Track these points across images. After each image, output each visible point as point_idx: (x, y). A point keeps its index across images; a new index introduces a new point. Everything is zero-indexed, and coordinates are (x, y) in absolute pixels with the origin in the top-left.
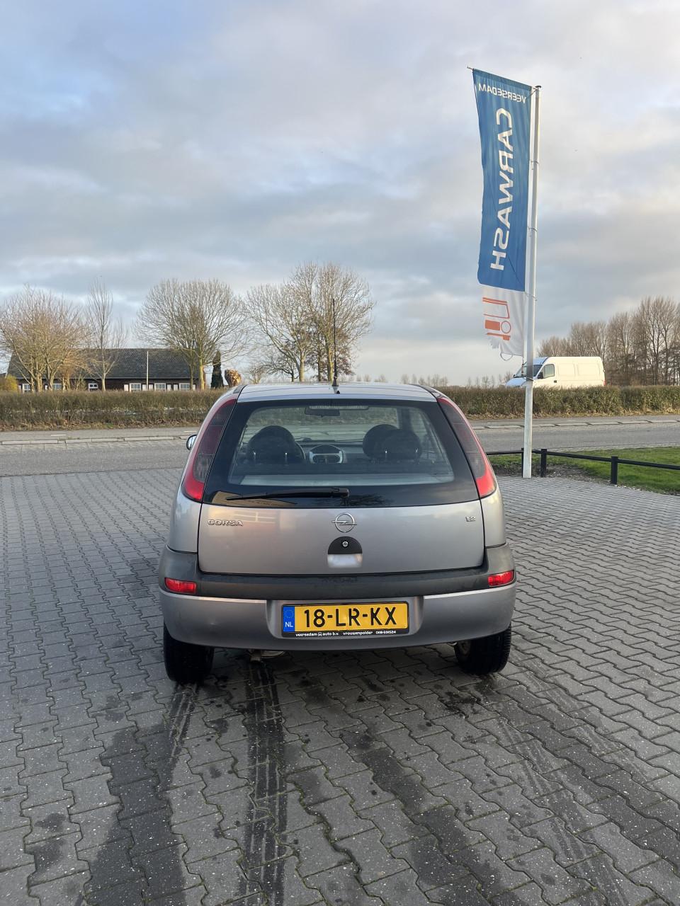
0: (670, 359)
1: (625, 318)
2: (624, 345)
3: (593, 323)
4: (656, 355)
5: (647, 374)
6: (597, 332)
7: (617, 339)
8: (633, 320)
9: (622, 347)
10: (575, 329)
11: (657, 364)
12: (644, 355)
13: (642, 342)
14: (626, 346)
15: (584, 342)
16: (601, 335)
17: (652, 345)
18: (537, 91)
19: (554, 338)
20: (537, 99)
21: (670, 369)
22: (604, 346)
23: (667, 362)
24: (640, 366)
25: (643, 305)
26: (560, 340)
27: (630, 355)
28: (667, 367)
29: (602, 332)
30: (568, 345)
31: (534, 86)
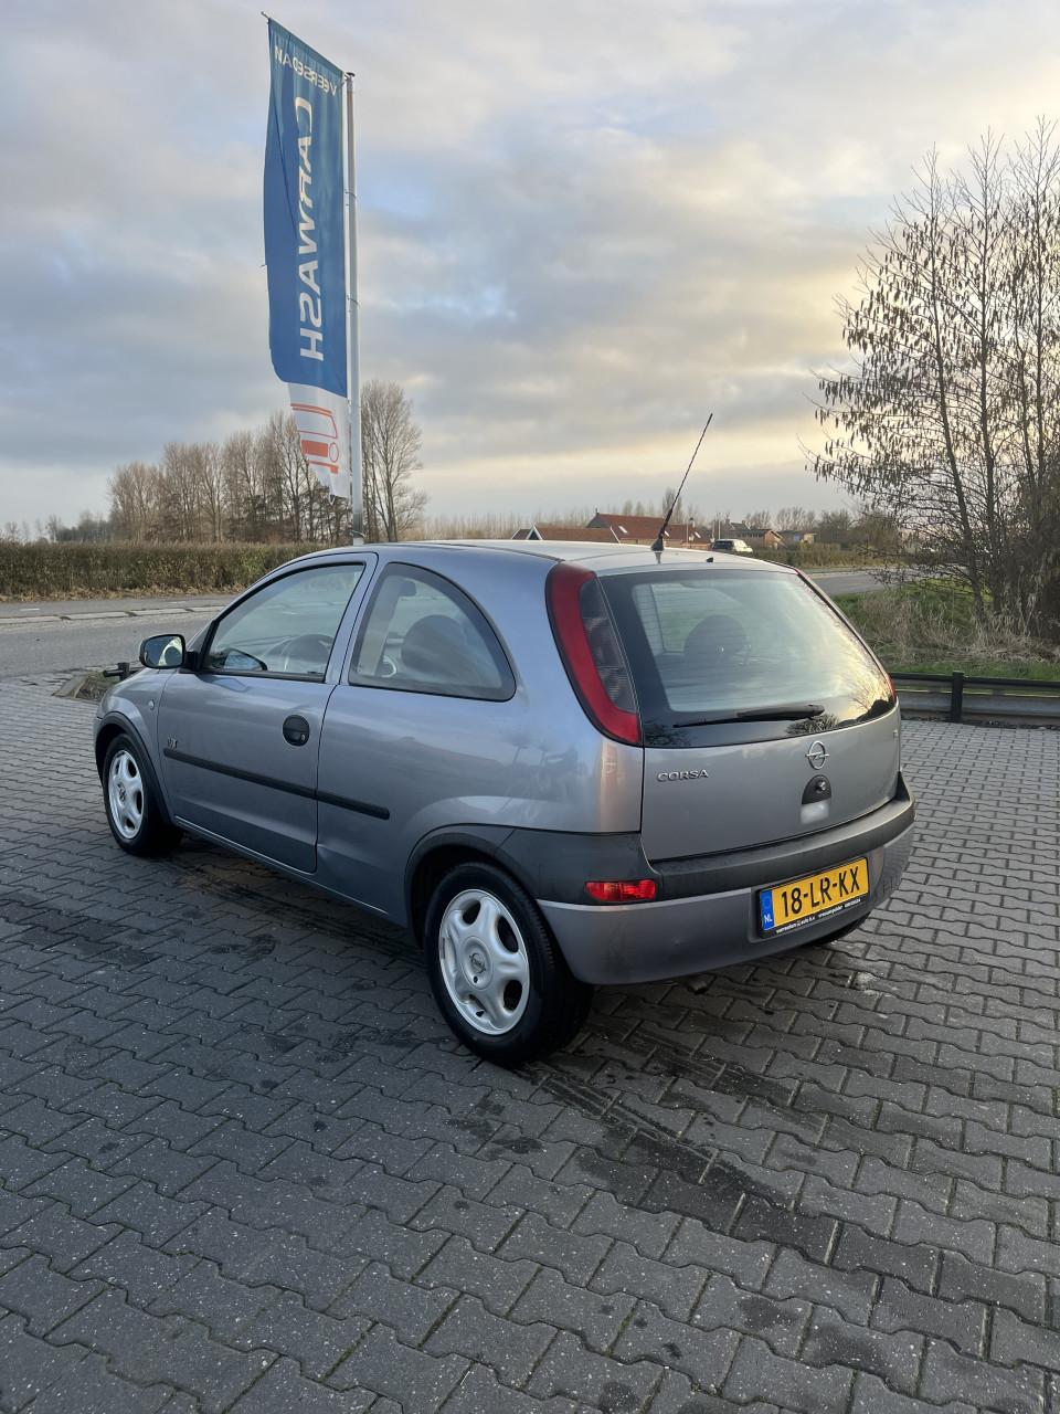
0: (316, 506)
1: (247, 440)
2: (249, 482)
3: (200, 446)
4: (296, 499)
5: (286, 527)
6: (207, 458)
7: (237, 472)
8: (259, 444)
9: (245, 483)
10: (171, 452)
11: (298, 513)
12: (278, 499)
13: (274, 480)
14: (252, 483)
15: (186, 473)
16: (212, 463)
17: (288, 483)
18: (349, 80)
19: (136, 464)
20: (350, 93)
21: (315, 521)
22: (219, 482)
23: (311, 510)
24: (274, 514)
25: (272, 423)
26: (146, 468)
27: (259, 497)
28: (312, 517)
29: (214, 458)
30: (161, 476)
31: (345, 71)
